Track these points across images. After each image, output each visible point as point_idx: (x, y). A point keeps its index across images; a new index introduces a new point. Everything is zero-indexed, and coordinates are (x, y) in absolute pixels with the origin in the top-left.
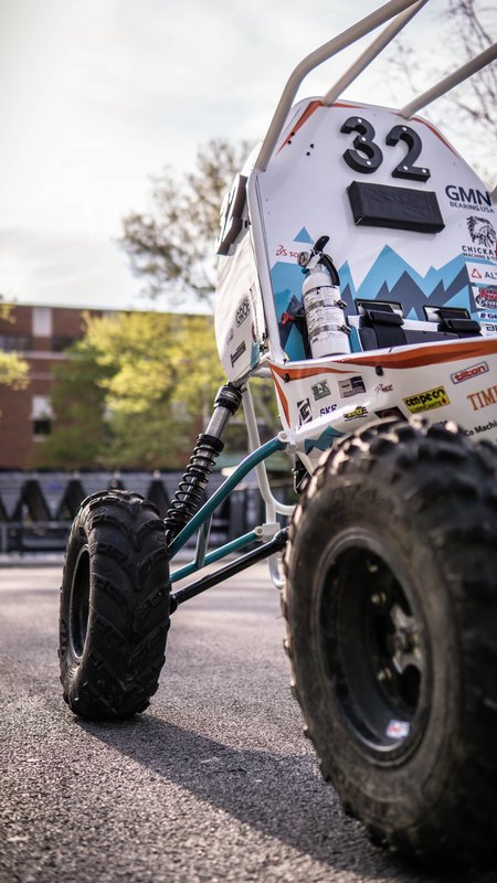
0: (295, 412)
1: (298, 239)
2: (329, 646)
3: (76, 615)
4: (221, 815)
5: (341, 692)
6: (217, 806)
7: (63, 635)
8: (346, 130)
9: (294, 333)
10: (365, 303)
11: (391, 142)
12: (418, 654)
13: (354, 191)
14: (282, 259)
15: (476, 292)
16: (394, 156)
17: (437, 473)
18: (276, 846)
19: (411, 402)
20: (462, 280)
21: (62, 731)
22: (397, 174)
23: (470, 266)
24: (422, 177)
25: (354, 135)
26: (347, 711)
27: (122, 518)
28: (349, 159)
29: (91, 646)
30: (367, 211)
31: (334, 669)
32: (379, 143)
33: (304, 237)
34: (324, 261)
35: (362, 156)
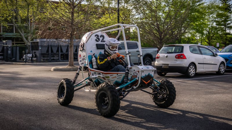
0: (92, 74)
8: (95, 36)
9: (91, 64)
11: (101, 37)
12: (108, 101)
13: (97, 45)
14: (89, 55)
16: (101, 39)
19: (106, 77)
22: (101, 41)
24: (104, 41)
25: (97, 37)
28: (96, 40)
30: (98, 48)
32: (99, 37)
33: (91, 52)
34: (94, 56)
35: (98, 39)
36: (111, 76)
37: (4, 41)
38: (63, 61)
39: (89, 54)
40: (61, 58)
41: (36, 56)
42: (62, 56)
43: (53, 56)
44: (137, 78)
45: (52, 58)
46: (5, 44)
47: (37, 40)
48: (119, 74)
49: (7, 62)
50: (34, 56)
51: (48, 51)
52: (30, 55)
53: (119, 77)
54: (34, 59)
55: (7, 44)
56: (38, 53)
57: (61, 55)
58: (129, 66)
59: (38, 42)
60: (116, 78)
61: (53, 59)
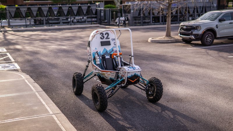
1: (95, 49)
2: (94, 97)
3: (74, 84)
4: (88, 107)
5: (95, 100)
6: (88, 106)
7: (73, 86)
8: (100, 34)
10: (102, 55)
11: (106, 34)
13: (101, 42)
15: (114, 51)
16: (105, 36)
17: (99, 90)
18: (91, 110)
20: (113, 50)
21: (74, 97)
22: (106, 39)
23: (114, 48)
25: (102, 35)
26: (95, 101)
27: (79, 77)
29: (76, 88)
30: (102, 45)
31: (95, 99)
32: (104, 35)
33: (96, 49)
34: (97, 54)
35: (102, 37)
36: (106, 73)
37: (97, 4)
38: (154, 24)
39: (93, 51)
40: (153, 21)
41: (128, 20)
42: (153, 19)
43: (145, 19)
44: (124, 78)
45: (144, 21)
46: (98, 6)
47: (129, 3)
48: (112, 73)
49: (101, 25)
50: (126, 19)
51: (139, 14)
52: (123, 19)
53: (112, 75)
54: (127, 22)
55: (100, 6)
56: (130, 16)
57: (153, 17)
58: (120, 67)
59: (130, 5)
60: (110, 76)
61: (145, 23)
